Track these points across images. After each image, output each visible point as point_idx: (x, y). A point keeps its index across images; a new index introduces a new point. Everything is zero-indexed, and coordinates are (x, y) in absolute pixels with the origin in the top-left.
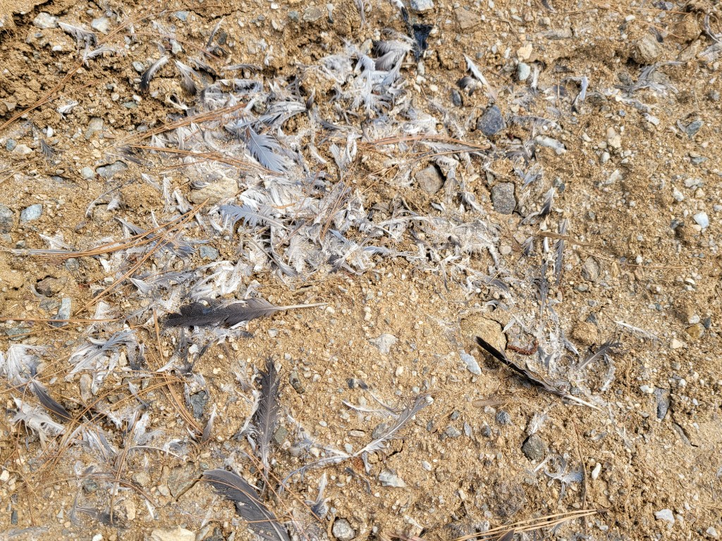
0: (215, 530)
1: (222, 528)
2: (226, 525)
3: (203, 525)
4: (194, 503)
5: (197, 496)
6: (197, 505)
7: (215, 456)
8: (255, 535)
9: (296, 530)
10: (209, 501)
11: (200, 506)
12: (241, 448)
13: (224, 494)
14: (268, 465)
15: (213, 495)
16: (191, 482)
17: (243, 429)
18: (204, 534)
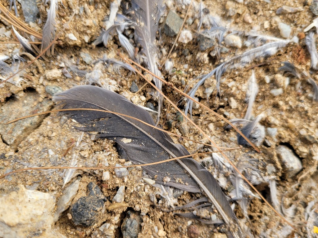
0: (89, 187)
1: (101, 182)
2: (106, 176)
3: (66, 181)
4: (45, 150)
5: (50, 138)
6: (51, 153)
7: (69, 75)
8: (158, 187)
9: (220, 169)
10: (70, 143)
11: (56, 152)
12: (111, 55)
13: (94, 130)
14: (159, 74)
15: (76, 133)
16: (36, 119)
17: (109, 25)
18: (71, 195)
